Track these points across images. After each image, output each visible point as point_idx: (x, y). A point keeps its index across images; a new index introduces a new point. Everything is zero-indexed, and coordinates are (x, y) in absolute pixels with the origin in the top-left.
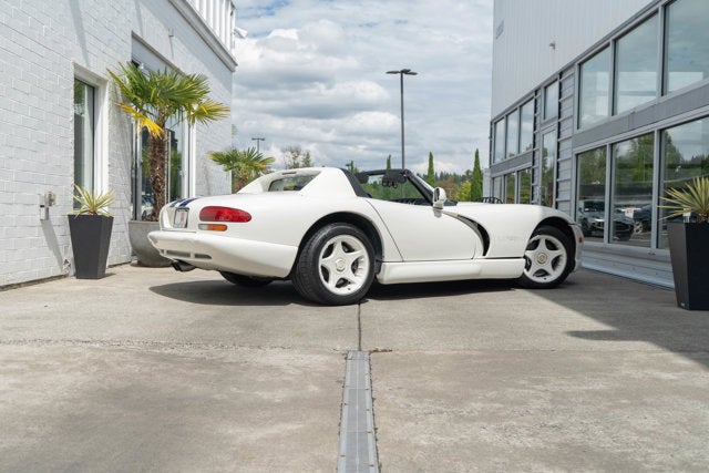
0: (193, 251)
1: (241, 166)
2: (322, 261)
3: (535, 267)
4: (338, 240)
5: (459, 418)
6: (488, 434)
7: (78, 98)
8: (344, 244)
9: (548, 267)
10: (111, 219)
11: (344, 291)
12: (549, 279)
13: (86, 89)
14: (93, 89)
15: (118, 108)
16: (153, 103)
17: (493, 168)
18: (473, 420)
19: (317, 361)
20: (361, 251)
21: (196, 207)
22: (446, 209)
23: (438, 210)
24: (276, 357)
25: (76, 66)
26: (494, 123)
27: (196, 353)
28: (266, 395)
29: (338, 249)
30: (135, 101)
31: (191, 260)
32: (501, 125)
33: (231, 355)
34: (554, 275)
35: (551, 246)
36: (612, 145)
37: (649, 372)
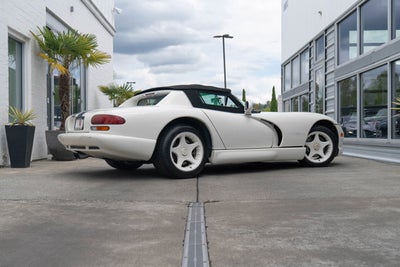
0: (87, 145)
1: (118, 94)
2: (172, 150)
3: (312, 153)
4: (183, 135)
5: (264, 235)
6: (281, 244)
7: (11, 50)
8: (187, 138)
9: (321, 153)
10: (33, 128)
11: (187, 169)
12: (322, 161)
13: (16, 44)
14: (21, 44)
15: (37, 55)
16: (60, 53)
17: (284, 95)
18: (272, 236)
19: (170, 208)
20: (198, 143)
21: (88, 116)
22: (253, 115)
23: (248, 115)
24: (142, 206)
25: (9, 28)
26: (284, 66)
27: (90, 205)
28: (135, 226)
29: (183, 142)
30: (48, 52)
31: (87, 150)
32: (288, 67)
33: (112, 206)
34: (325, 158)
35: (323, 139)
36: (360, 74)
37: (388, 208)
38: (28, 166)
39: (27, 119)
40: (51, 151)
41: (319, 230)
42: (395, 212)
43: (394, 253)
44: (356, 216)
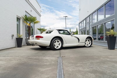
0: (35, 43)
1: (42, 30)
2: (54, 44)
3: (86, 44)
4: (57, 40)
5: (76, 66)
6: (81, 69)
7: (17, 21)
8: (57, 41)
9: (88, 44)
10: (22, 38)
11: (58, 48)
12: (89, 46)
13: (18, 19)
14: (20, 19)
15: (23, 22)
16: (29, 21)
17: (79, 30)
18: (79, 66)
19: (54, 58)
20: (60, 42)
21: (35, 36)
22: (73, 35)
23: (72, 36)
24: (47, 58)
25: (17, 16)
26: (79, 23)
27: (35, 58)
28: (46, 64)
29: (57, 42)
30: (26, 21)
31: (34, 44)
32: (80, 24)
33: (40, 58)
34: (89, 45)
35: (89, 41)
36: (97, 26)
37: (105, 59)
38: (21, 47)
39: (21, 36)
40: (26, 43)
41: (89, 65)
42: (107, 60)
43: (108, 72)
44: (98, 61)
